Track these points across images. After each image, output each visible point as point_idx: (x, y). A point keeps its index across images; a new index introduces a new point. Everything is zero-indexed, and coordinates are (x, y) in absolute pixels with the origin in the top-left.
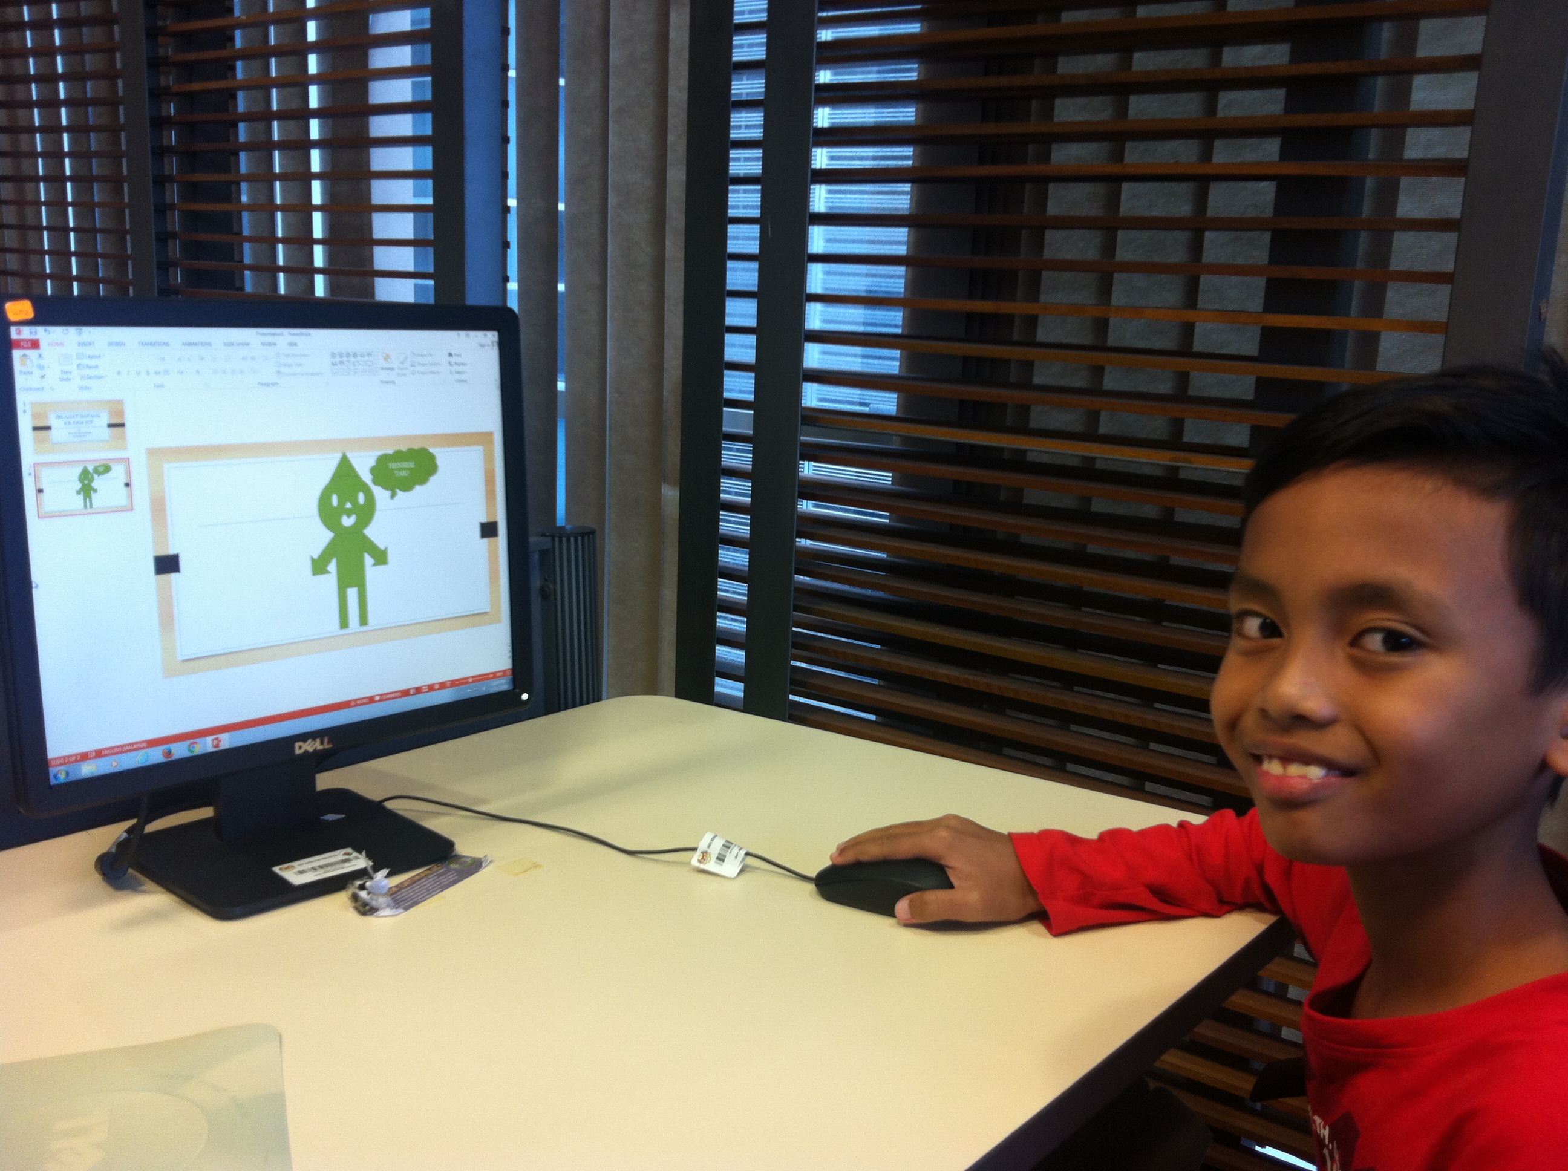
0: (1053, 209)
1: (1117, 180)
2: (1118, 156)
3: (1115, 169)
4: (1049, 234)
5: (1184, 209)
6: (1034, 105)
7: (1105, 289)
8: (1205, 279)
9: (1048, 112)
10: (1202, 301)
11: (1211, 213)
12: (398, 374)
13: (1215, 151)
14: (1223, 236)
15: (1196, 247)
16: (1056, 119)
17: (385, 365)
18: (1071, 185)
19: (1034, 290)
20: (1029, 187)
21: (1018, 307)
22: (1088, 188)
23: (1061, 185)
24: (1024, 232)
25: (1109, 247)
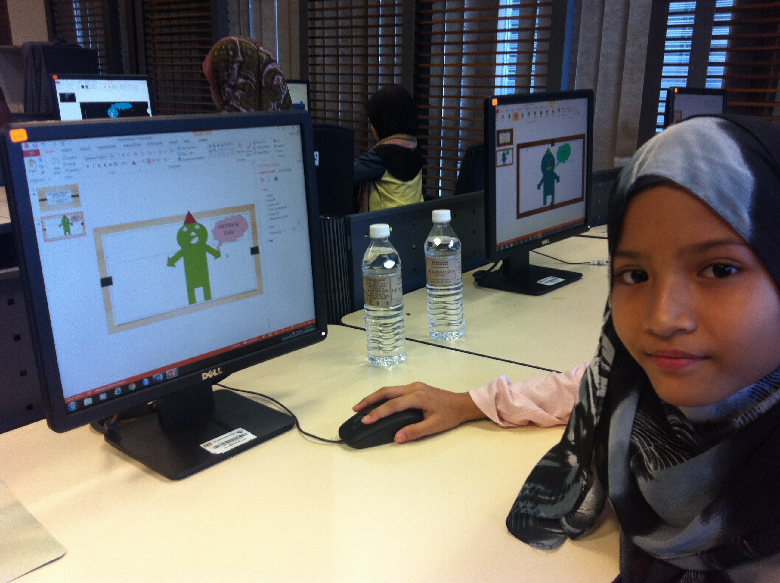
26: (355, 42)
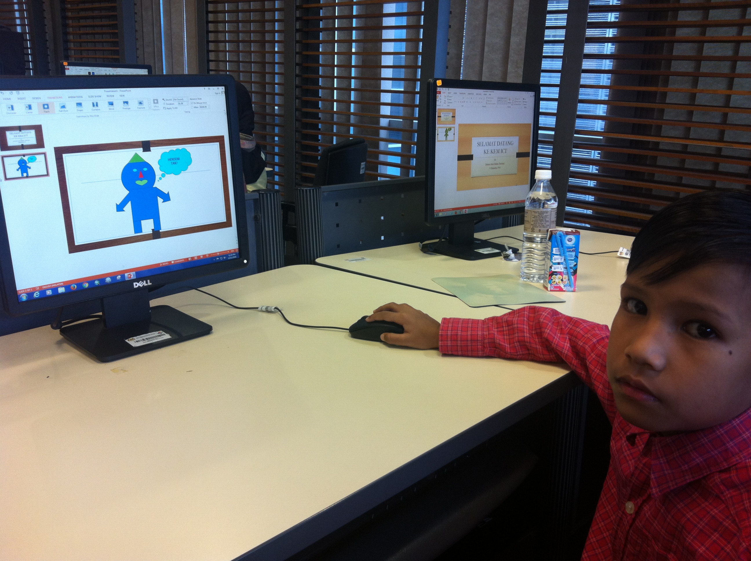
0: (675, 53)
1: (703, 42)
2: (703, 33)
3: (702, 38)
4: (673, 62)
5: (729, 53)
6: (670, 13)
7: (695, 84)
8: (736, 80)
9: (676, 17)
10: (735, 88)
11: (740, 54)
12: (512, 105)
13: (744, 31)
14: (745, 63)
15: (734, 67)
16: (678, 20)
17: (509, 102)
18: (683, 44)
19: (666, 83)
20: (665, 44)
21: (660, 89)
22: (690, 45)
23: (678, 44)
24: (663, 61)
25: (698, 67)
26: (253, 27)
